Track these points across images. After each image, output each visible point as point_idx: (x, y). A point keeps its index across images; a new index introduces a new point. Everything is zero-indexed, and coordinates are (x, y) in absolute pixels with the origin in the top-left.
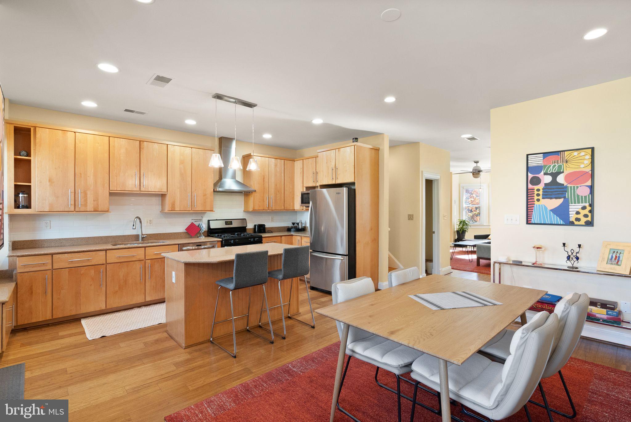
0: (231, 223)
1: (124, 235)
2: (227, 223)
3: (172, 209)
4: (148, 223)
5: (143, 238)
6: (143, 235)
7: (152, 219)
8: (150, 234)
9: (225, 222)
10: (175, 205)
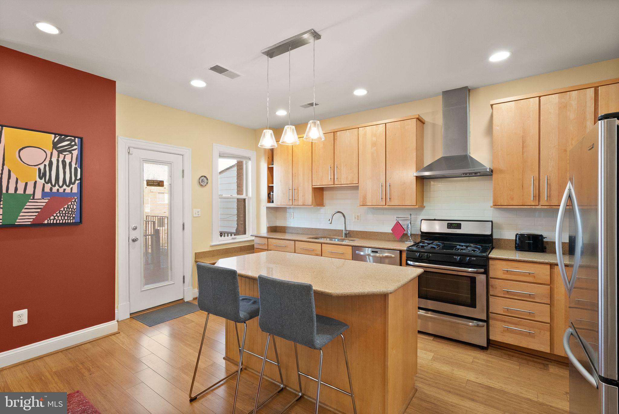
0: (459, 226)
1: (335, 230)
2: (450, 226)
3: (363, 203)
4: (356, 219)
5: (346, 234)
6: (346, 231)
7: (359, 215)
8: (357, 231)
9: (448, 224)
10: (366, 199)
